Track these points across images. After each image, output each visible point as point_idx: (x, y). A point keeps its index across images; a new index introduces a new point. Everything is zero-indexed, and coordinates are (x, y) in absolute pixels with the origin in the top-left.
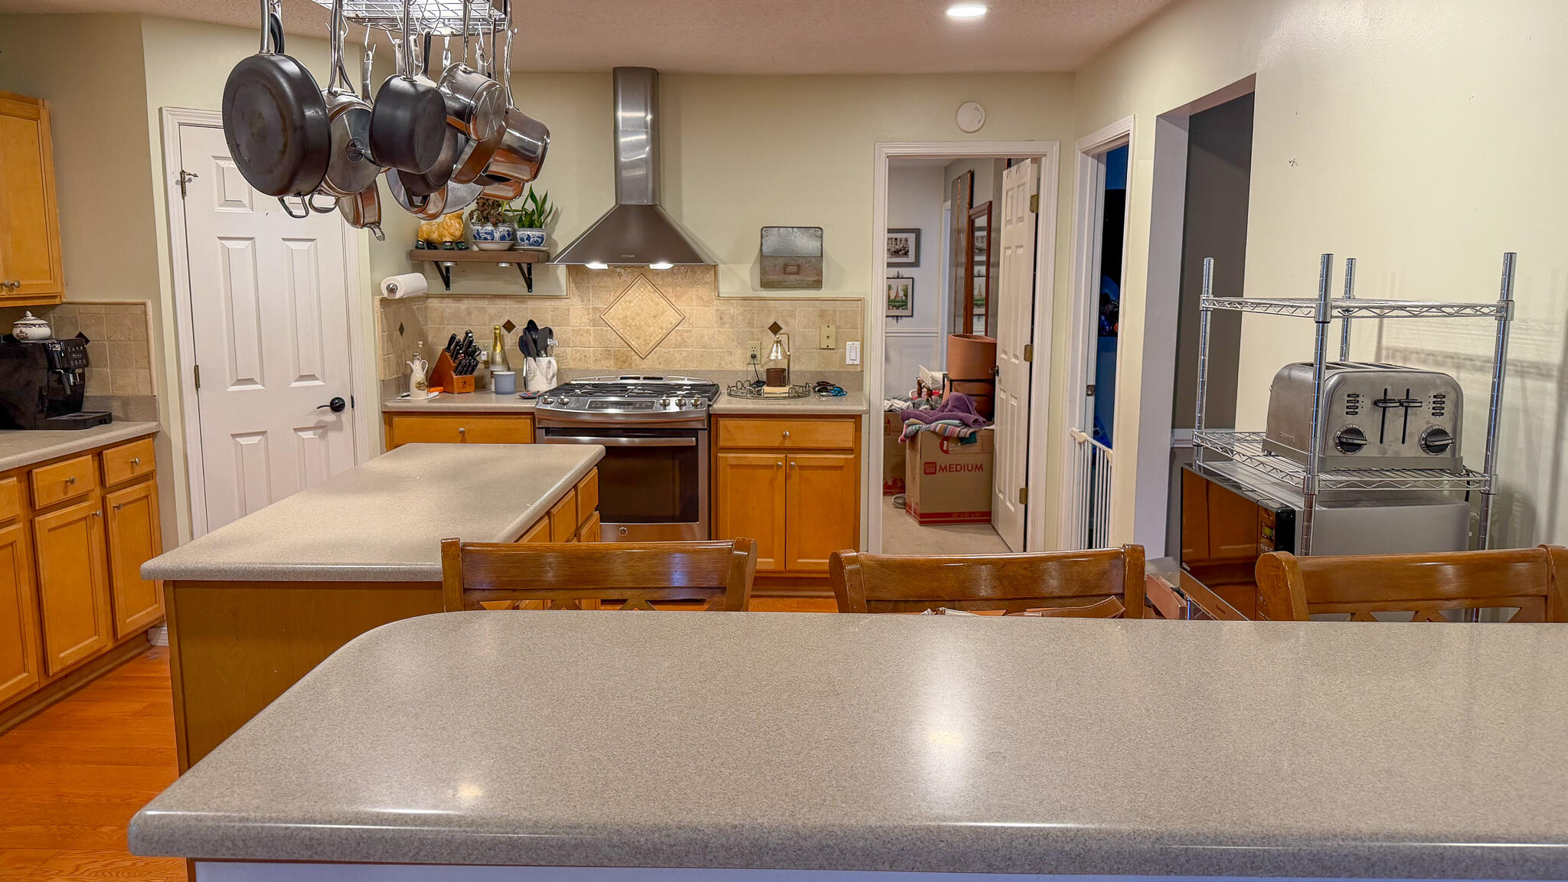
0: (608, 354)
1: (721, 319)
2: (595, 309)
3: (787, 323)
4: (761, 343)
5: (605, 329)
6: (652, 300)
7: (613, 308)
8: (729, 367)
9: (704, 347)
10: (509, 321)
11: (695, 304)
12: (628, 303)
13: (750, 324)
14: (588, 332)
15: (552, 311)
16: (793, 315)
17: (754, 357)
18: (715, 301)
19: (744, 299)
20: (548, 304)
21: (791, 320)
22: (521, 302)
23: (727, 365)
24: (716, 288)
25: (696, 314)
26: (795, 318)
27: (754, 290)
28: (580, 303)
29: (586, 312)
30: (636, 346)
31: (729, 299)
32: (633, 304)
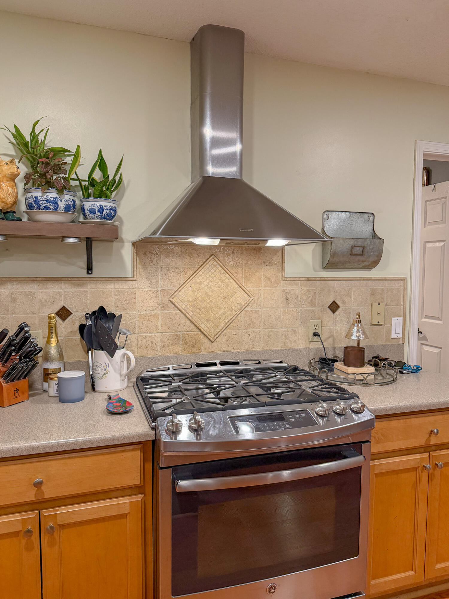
0: (177, 338)
1: (287, 299)
2: (164, 291)
3: (344, 302)
4: (322, 321)
5: (174, 312)
6: (222, 282)
7: (183, 290)
8: (292, 346)
9: (271, 327)
10: (64, 307)
11: (263, 285)
12: (198, 285)
13: (312, 303)
14: (156, 316)
15: (115, 295)
16: (349, 295)
17: (315, 335)
18: (282, 282)
19: (309, 279)
20: (111, 287)
21: (347, 299)
22: (79, 286)
23: (291, 344)
24: (283, 269)
25: (264, 295)
26: (350, 297)
27: (315, 271)
28: (147, 285)
29: (154, 295)
30: (206, 329)
31: (294, 279)
32: (203, 286)
